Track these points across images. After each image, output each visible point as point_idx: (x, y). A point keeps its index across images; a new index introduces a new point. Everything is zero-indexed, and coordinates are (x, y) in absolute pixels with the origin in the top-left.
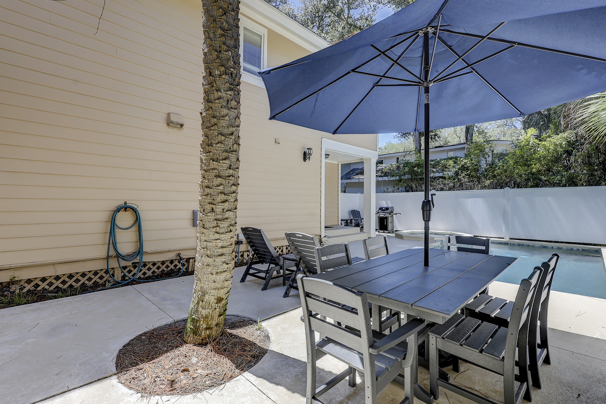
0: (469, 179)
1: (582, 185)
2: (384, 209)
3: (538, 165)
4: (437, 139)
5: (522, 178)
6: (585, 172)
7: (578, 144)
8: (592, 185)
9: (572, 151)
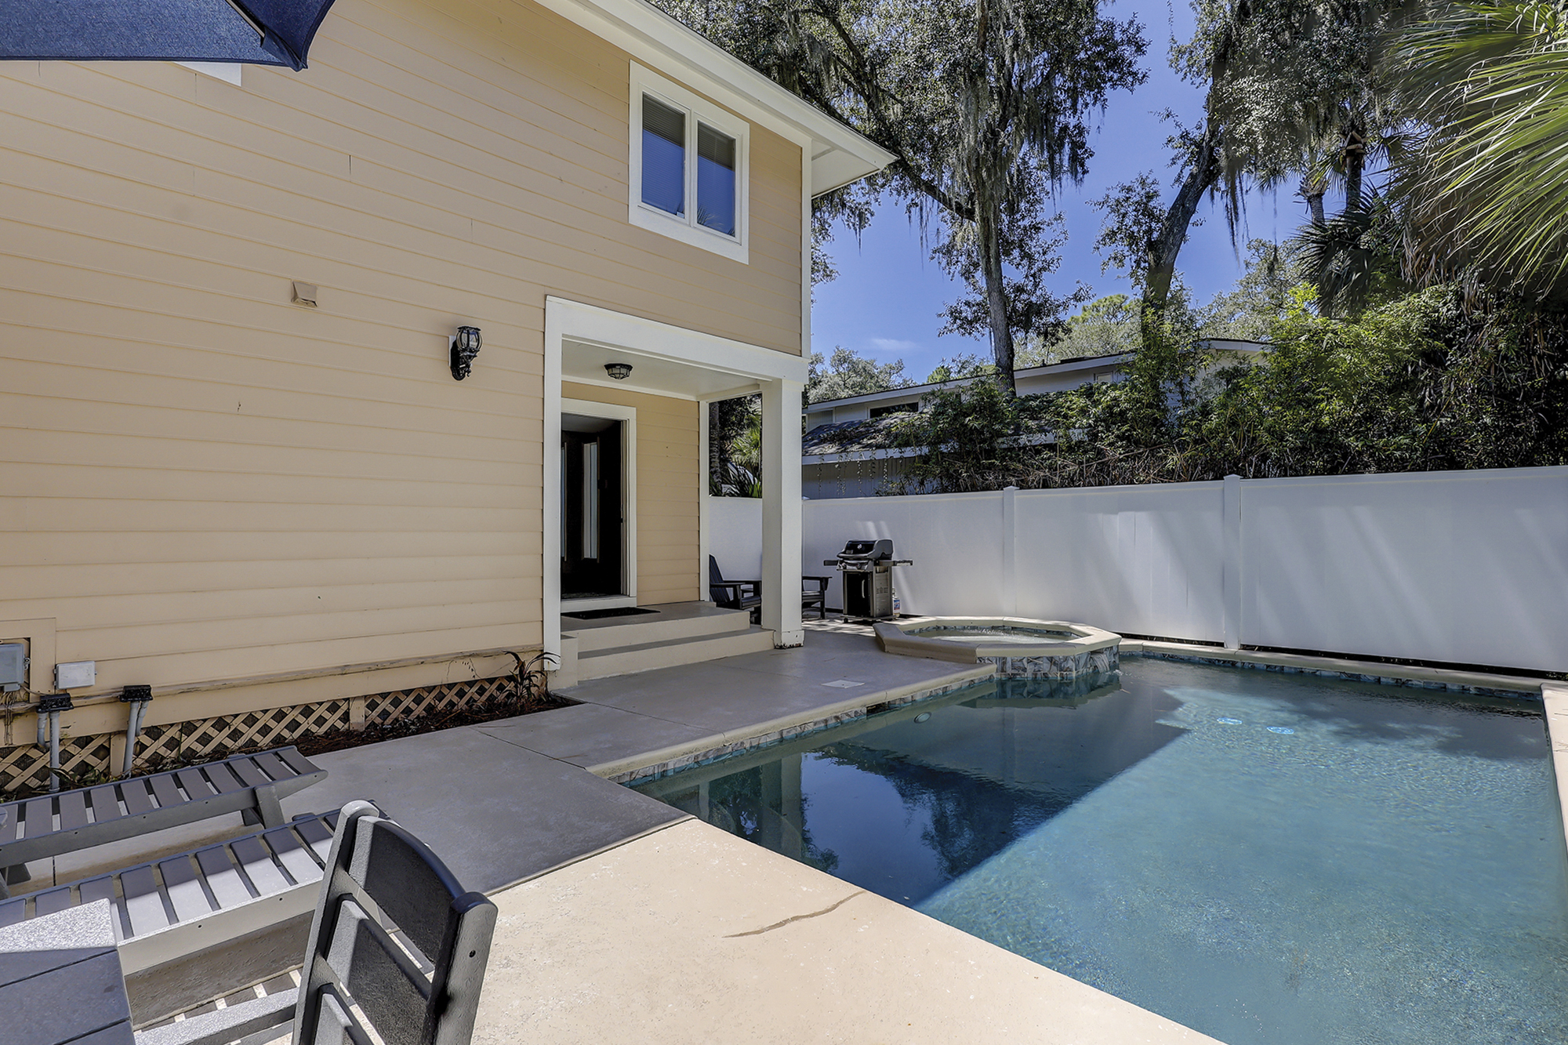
0: (1127, 452)
1: (1479, 465)
2: (860, 547)
3: (1336, 404)
4: (1061, 334)
5: (1285, 443)
6: (1488, 420)
7: (1463, 326)
8: (1511, 465)
9: (1446, 354)
